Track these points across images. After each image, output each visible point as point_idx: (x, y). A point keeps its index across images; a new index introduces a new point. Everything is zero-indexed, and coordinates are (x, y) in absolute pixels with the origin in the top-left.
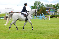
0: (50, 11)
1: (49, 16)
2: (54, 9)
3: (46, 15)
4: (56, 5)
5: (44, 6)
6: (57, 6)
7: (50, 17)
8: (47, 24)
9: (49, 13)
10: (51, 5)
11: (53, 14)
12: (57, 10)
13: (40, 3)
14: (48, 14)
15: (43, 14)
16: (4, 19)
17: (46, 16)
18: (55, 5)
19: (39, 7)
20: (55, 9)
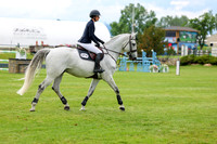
0: (178, 40)
1: (176, 60)
2: (195, 35)
3: (165, 57)
4: (201, 19)
5: (156, 24)
6: (204, 23)
7: (178, 63)
8: (168, 89)
9: (176, 49)
10: (184, 18)
11: (189, 53)
12: (204, 38)
13: (143, 10)
14: (171, 52)
15: (154, 54)
16: (10, 72)
17: (164, 61)
18: (196, 20)
19: (140, 26)
20: (198, 35)
